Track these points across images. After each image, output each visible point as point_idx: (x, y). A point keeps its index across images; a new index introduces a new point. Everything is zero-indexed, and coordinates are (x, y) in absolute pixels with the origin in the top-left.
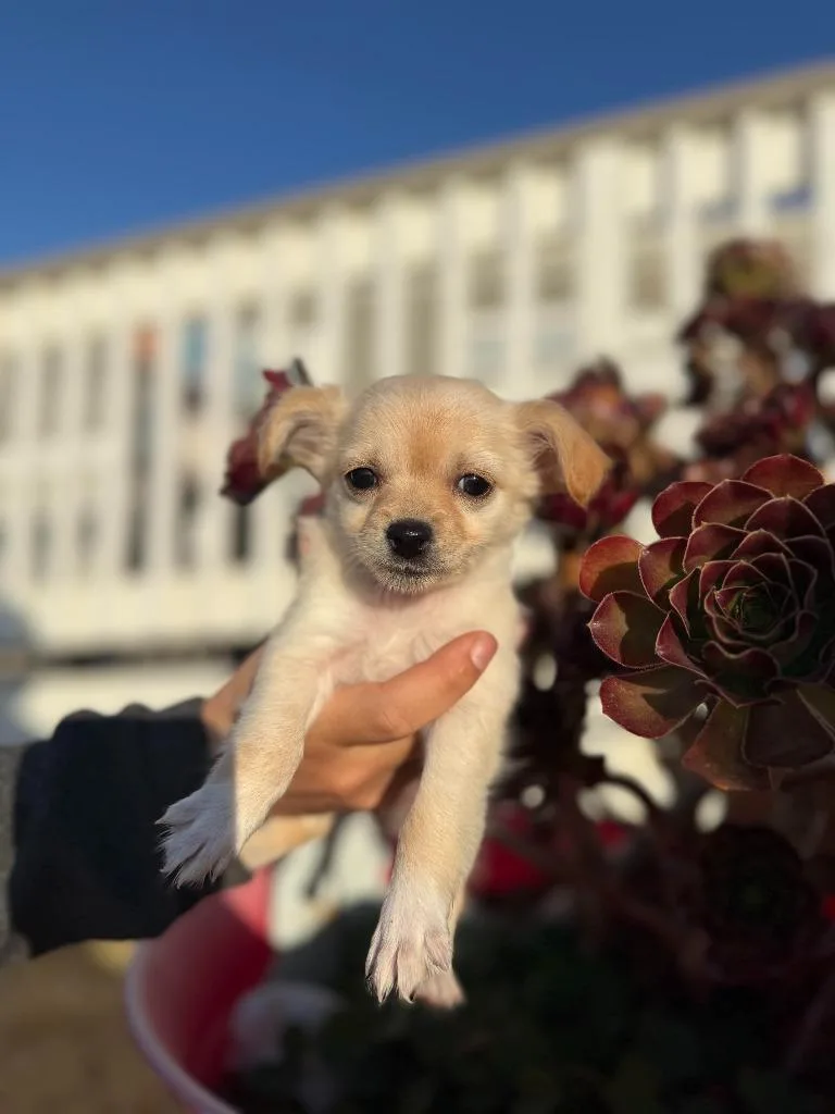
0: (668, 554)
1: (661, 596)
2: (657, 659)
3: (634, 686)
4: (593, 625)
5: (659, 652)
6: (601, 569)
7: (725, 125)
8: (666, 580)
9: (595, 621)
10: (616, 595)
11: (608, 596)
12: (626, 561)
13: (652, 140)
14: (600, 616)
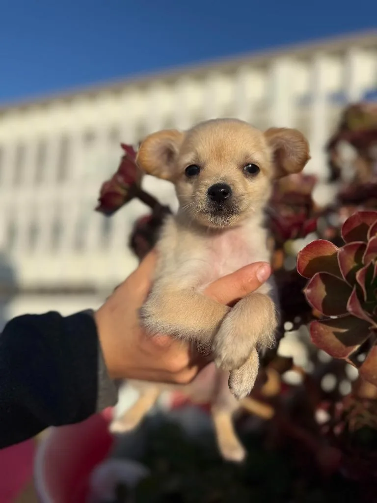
0: (354, 252)
1: (351, 276)
2: (347, 312)
3: (328, 327)
4: (307, 291)
5: (349, 308)
6: (310, 259)
7: (341, 55)
8: (351, 267)
9: (309, 288)
10: (321, 275)
11: (316, 274)
12: (326, 255)
13: (307, 60)
14: (311, 286)
